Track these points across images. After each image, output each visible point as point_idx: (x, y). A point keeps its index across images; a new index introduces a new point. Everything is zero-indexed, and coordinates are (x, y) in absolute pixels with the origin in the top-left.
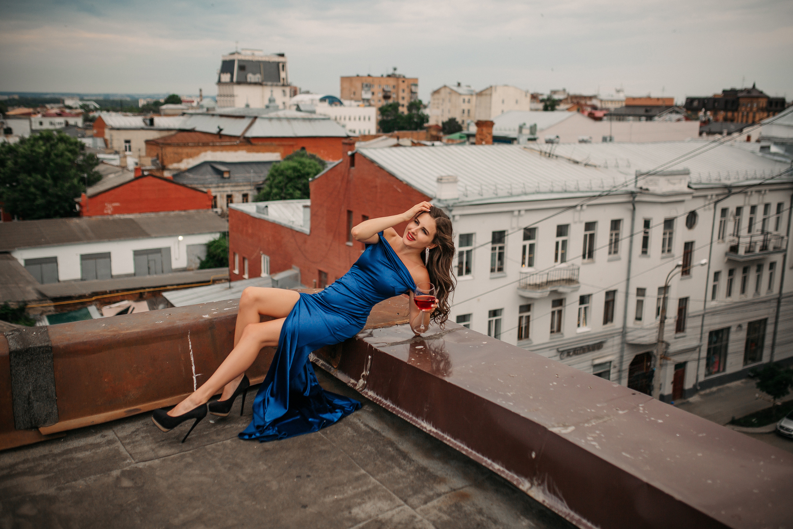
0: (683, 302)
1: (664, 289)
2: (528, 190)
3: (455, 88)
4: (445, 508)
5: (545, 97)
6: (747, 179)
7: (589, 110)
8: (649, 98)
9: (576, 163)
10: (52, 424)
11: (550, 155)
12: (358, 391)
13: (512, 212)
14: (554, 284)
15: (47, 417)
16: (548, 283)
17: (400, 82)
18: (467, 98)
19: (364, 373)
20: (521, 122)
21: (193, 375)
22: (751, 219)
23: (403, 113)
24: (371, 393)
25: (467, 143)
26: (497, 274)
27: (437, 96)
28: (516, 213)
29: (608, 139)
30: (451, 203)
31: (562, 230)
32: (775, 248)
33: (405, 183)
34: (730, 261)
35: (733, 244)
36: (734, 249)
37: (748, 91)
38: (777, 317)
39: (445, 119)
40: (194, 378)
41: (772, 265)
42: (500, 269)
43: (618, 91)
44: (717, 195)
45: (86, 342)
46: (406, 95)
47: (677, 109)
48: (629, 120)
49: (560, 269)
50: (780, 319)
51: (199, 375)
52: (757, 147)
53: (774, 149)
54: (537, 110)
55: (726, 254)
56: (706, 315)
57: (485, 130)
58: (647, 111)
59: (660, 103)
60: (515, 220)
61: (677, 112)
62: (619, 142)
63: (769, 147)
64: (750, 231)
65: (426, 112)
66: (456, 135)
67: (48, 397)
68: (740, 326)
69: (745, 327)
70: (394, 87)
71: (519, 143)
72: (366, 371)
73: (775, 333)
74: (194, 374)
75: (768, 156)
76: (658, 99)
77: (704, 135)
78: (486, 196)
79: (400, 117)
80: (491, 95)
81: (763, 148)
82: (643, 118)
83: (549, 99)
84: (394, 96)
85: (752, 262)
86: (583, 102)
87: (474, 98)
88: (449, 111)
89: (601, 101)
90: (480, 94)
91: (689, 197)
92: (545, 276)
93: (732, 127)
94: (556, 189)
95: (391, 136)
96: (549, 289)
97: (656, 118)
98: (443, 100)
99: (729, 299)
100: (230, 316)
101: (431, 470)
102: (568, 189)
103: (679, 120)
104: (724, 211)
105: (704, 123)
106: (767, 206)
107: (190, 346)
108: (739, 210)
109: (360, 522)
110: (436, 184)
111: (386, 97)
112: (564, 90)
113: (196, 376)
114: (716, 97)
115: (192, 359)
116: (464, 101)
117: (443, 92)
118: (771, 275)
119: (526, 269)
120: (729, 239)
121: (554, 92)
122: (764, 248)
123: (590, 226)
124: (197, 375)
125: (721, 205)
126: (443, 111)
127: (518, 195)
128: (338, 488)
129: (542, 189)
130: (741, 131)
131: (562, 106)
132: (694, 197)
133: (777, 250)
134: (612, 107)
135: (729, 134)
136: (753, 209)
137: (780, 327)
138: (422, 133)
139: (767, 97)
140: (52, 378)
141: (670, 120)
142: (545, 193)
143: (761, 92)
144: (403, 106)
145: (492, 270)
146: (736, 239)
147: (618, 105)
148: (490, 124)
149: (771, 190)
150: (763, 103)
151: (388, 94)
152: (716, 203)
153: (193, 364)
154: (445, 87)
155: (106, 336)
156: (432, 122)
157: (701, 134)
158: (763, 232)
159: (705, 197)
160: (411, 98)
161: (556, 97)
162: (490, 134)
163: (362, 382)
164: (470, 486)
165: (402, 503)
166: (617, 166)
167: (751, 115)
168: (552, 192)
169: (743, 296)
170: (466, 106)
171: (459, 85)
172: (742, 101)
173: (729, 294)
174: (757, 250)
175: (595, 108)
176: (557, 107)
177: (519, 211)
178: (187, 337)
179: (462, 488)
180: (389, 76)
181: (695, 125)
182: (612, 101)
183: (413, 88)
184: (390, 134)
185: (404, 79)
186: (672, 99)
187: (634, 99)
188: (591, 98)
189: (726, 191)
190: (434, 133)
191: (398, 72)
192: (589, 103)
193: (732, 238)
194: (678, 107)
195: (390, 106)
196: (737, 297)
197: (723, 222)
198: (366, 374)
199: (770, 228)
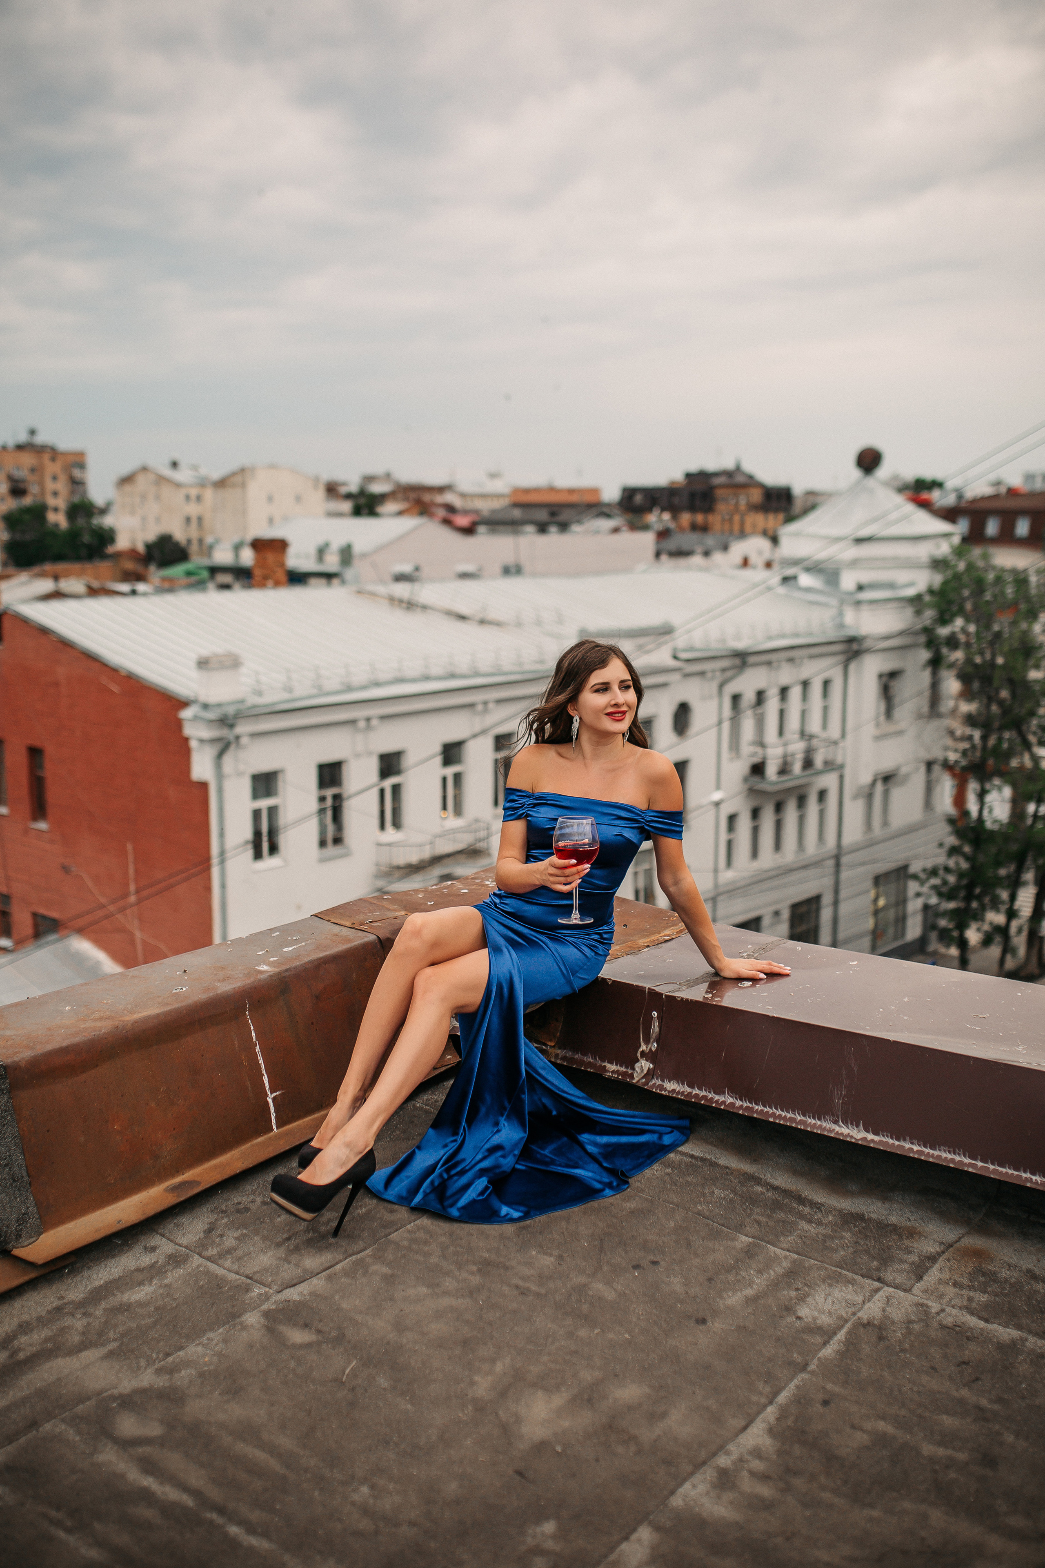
2: (382, 677)
3: (167, 472)
4: (965, 1281)
5: (354, 488)
6: (770, 638)
7: (441, 513)
8: (552, 489)
9: (462, 618)
10: (34, 1239)
11: (410, 605)
12: (639, 1084)
13: (353, 722)
14: (446, 861)
15: (19, 1225)
16: (436, 860)
17: (46, 457)
18: (194, 492)
19: (643, 1047)
20: (320, 540)
21: (267, 1095)
22: (782, 713)
23: (56, 525)
24: (671, 1086)
25: (211, 586)
26: (331, 850)
27: (128, 488)
28: (362, 724)
29: (513, 570)
30: (231, 710)
31: (452, 753)
32: (826, 763)
33: (123, 673)
34: (752, 792)
35: (757, 760)
36: (758, 769)
37: (728, 474)
38: (836, 891)
39: (151, 535)
40: (270, 1101)
41: (822, 795)
42: (338, 841)
43: (493, 476)
44: (724, 670)
45: (67, 1047)
46: (62, 486)
47: (605, 510)
48: (527, 533)
49: (454, 831)
50: (843, 894)
51: (278, 1093)
52: (773, 577)
53: (805, 580)
54: (339, 515)
55: (746, 780)
56: (720, 899)
57: (271, 557)
58: (553, 514)
59: (574, 498)
60: (360, 738)
61: (608, 516)
62: (534, 575)
63: (795, 578)
64: (781, 732)
65: (108, 521)
66: (177, 571)
67: (14, 1181)
68: (777, 913)
69: (786, 915)
70: (33, 470)
71: (343, 582)
72: (648, 1042)
73: (835, 921)
74: (269, 1092)
75: (797, 594)
76: (571, 491)
77: (664, 557)
78: (299, 692)
79: (54, 532)
80: (243, 485)
81: (786, 580)
82: (553, 529)
83: (362, 493)
84: (34, 489)
85: (789, 791)
86: (427, 498)
87: (209, 494)
88: (158, 520)
89: (463, 495)
90: (221, 484)
91: (674, 677)
92: (428, 847)
93: (710, 541)
94: (436, 671)
95: (43, 575)
96: (438, 871)
97: (575, 528)
98: (143, 497)
99: (756, 865)
100: (310, 962)
101: (874, 1216)
102: (458, 671)
103: (616, 530)
104: (737, 700)
105: (663, 534)
106: (805, 684)
107: (253, 1034)
108: (760, 697)
109: (835, 1334)
110: (194, 674)
111: (17, 490)
112: (388, 476)
113: (272, 1096)
114: (675, 486)
115: (261, 1062)
116: (188, 498)
117: (142, 481)
118: (822, 813)
119: (391, 835)
120: (749, 753)
121: (369, 479)
122: (808, 763)
123: (503, 741)
124: (275, 1094)
125: (732, 688)
126: (144, 519)
127: (364, 688)
128: (731, 1277)
129: (409, 673)
130: (725, 548)
131: (390, 507)
132: (687, 675)
133: (830, 766)
134: (485, 507)
135: (707, 554)
136: (784, 691)
137: (845, 908)
138: (104, 566)
139: (761, 486)
140: (15, 1137)
141: (597, 532)
142: (413, 680)
143: (751, 477)
144: (56, 510)
145: (323, 844)
146: (759, 750)
147: (496, 504)
148: (280, 546)
149: (812, 657)
150: (756, 496)
151: (21, 486)
152: (721, 686)
153: (264, 1072)
154: (144, 469)
155: (100, 1031)
156: (122, 543)
157: (658, 555)
158: (803, 734)
159: (702, 674)
160: (73, 492)
161: (377, 488)
162: (282, 564)
163: (644, 1065)
164: (968, 1233)
165: (877, 1284)
166: (539, 622)
167: (737, 518)
168: (427, 678)
169: (777, 856)
170: (193, 510)
171: (175, 465)
172: (719, 493)
173: (755, 853)
174: (797, 768)
175: (450, 509)
176: (381, 509)
177: (368, 720)
178: (246, 1014)
179: (960, 1239)
180: (20, 447)
181: (647, 540)
182: (483, 496)
183: (77, 473)
184: (37, 569)
185: (53, 453)
186: (595, 491)
187: (527, 491)
188: (441, 489)
189: (737, 661)
190: (129, 565)
191: (41, 439)
192: (440, 499)
193: (752, 749)
194: (608, 505)
195: (28, 510)
196: (767, 858)
197: (735, 720)
198: (648, 1048)
199: (814, 726)
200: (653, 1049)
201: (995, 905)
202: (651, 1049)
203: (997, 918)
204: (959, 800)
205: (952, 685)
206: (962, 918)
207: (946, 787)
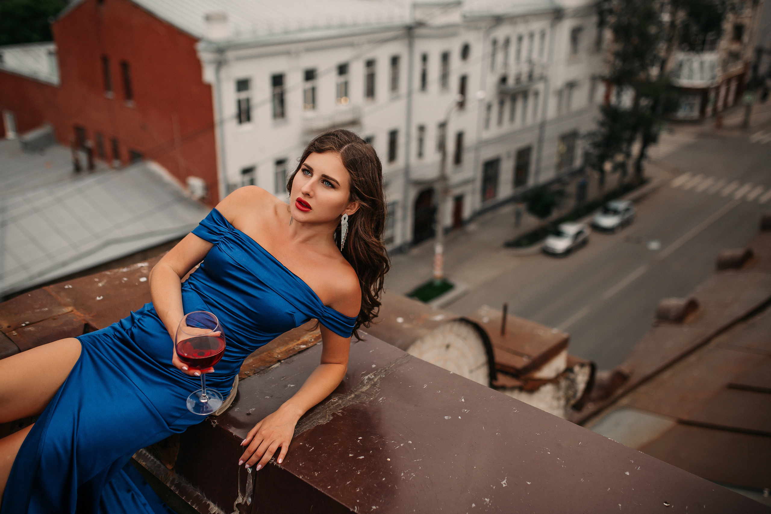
0: (460, 137)
1: (443, 126)
13: (289, 52)
19: (240, 500)
22: (518, 50)
26: (279, 120)
28: (293, 54)
30: (223, 44)
31: (342, 69)
32: (539, 77)
34: (500, 92)
35: (503, 75)
36: (504, 80)
38: (540, 144)
41: (536, 94)
42: (282, 115)
55: (497, 85)
56: (479, 148)
60: (293, 61)
68: (509, 154)
69: (515, 156)
72: (244, 494)
73: (538, 159)
85: (519, 92)
99: (500, 129)
104: (495, 43)
106: (531, 35)
108: (507, 42)
110: (203, 23)
118: (535, 105)
120: (499, 71)
122: (530, 77)
123: (370, 64)
125: (492, 36)
133: (541, 78)
136: (520, 38)
145: (274, 116)
146: (506, 69)
152: (487, 34)
158: (528, 61)
169: (512, 125)
173: (500, 123)
174: (524, 80)
177: (297, 51)
196: (506, 127)
197: (493, 55)
198: (244, 500)
199: (535, 56)
200: (249, 503)
201: (620, 151)
202: (246, 502)
203: (620, 158)
204: (607, 97)
205: (608, 35)
206: (602, 158)
207: (601, 90)
